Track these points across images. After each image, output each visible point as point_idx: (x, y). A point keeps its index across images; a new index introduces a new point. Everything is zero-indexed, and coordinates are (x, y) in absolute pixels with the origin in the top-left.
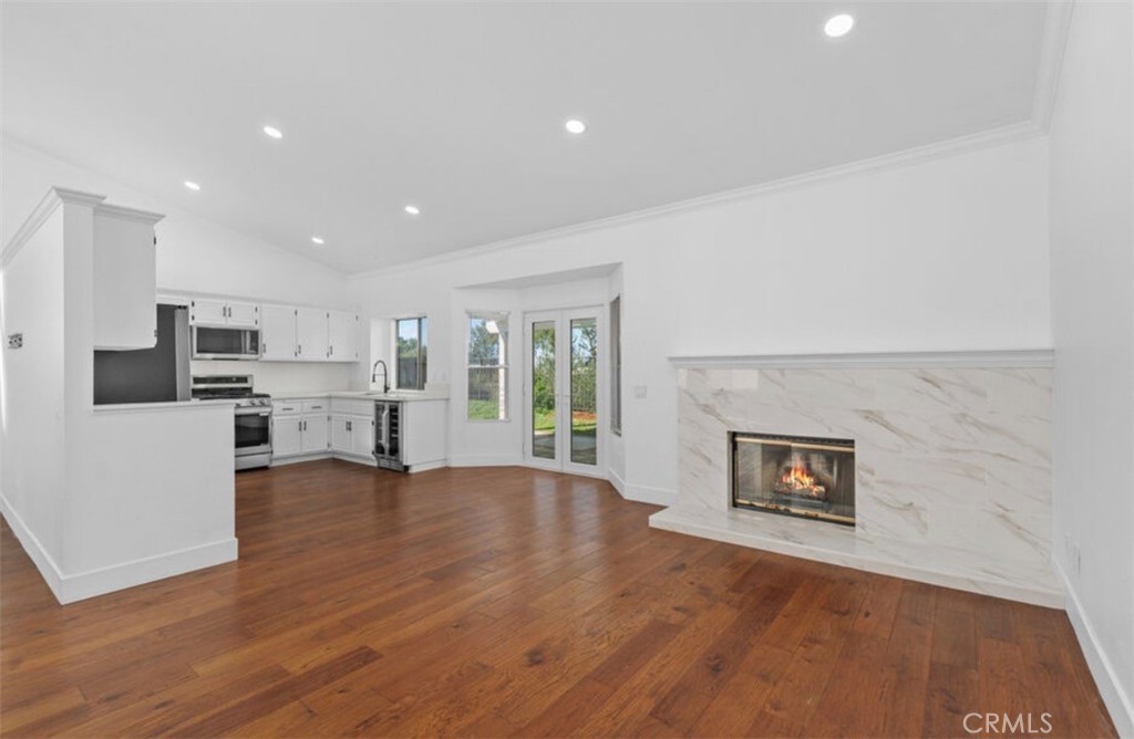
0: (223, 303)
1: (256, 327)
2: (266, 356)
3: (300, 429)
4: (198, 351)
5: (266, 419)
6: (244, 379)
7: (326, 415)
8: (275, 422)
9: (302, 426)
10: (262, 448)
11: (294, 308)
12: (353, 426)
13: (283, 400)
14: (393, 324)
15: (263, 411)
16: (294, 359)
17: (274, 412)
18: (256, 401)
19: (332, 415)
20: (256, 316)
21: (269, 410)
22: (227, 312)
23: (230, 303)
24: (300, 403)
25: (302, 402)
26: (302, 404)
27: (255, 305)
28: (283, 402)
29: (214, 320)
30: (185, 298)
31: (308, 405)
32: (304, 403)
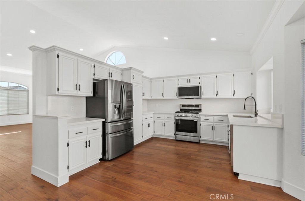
0: (187, 77)
1: (199, 85)
2: (203, 97)
3: (213, 130)
4: (179, 96)
5: (196, 123)
6: (198, 106)
7: (226, 124)
8: (201, 125)
10: (195, 134)
11: (216, 75)
13: (205, 115)
16: (215, 97)
18: (193, 115)
20: (199, 81)
21: (198, 119)
22: (189, 81)
23: (190, 77)
24: (213, 118)
25: (214, 117)
26: (214, 118)
27: (199, 76)
28: (206, 116)
29: (185, 84)
30: (176, 78)
31: (217, 119)
32: (215, 118)
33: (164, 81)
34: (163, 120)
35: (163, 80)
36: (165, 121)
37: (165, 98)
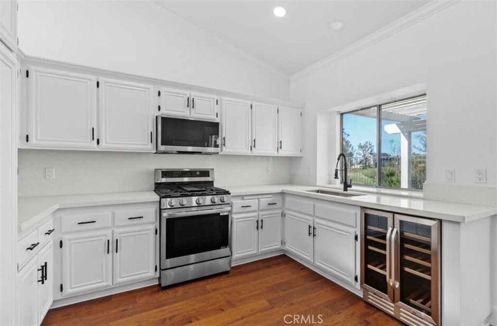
0: (188, 93)
1: (217, 120)
2: (226, 150)
3: (257, 228)
4: (162, 144)
5: (226, 218)
6: (206, 173)
7: (280, 211)
8: (235, 222)
9: (259, 224)
10: (224, 251)
11: (250, 103)
12: (317, 232)
13: (242, 197)
14: (338, 118)
15: (223, 210)
16: (249, 153)
17: (234, 210)
18: (217, 199)
19: (287, 212)
20: (217, 109)
21: (229, 208)
22: (190, 103)
23: (194, 94)
24: (257, 200)
25: (259, 199)
26: (259, 201)
27: (216, 97)
28: (243, 199)
29: (179, 111)
30: (151, 86)
31: (265, 201)
32: (261, 200)
33: (98, 86)
34: (109, 232)
35: (94, 79)
36: (117, 230)
37: (104, 145)
